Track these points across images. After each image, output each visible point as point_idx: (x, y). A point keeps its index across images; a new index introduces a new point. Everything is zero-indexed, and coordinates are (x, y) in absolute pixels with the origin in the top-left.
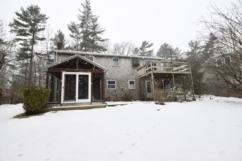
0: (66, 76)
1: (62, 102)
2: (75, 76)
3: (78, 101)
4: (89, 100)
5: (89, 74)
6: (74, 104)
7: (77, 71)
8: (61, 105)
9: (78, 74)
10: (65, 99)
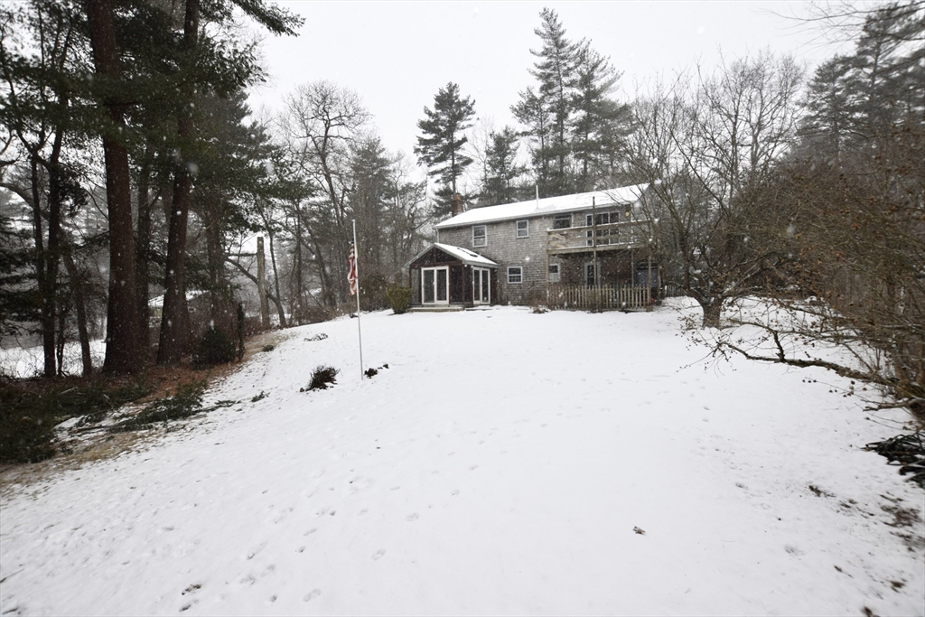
0: (425, 272)
1: (423, 303)
2: (433, 271)
3: (436, 302)
4: (447, 302)
5: (447, 268)
6: (433, 306)
7: (435, 266)
8: (423, 306)
9: (435, 269)
10: (426, 301)
